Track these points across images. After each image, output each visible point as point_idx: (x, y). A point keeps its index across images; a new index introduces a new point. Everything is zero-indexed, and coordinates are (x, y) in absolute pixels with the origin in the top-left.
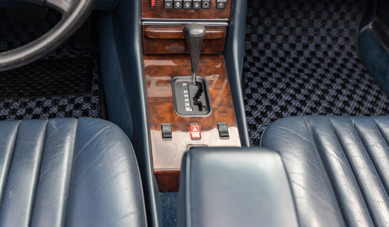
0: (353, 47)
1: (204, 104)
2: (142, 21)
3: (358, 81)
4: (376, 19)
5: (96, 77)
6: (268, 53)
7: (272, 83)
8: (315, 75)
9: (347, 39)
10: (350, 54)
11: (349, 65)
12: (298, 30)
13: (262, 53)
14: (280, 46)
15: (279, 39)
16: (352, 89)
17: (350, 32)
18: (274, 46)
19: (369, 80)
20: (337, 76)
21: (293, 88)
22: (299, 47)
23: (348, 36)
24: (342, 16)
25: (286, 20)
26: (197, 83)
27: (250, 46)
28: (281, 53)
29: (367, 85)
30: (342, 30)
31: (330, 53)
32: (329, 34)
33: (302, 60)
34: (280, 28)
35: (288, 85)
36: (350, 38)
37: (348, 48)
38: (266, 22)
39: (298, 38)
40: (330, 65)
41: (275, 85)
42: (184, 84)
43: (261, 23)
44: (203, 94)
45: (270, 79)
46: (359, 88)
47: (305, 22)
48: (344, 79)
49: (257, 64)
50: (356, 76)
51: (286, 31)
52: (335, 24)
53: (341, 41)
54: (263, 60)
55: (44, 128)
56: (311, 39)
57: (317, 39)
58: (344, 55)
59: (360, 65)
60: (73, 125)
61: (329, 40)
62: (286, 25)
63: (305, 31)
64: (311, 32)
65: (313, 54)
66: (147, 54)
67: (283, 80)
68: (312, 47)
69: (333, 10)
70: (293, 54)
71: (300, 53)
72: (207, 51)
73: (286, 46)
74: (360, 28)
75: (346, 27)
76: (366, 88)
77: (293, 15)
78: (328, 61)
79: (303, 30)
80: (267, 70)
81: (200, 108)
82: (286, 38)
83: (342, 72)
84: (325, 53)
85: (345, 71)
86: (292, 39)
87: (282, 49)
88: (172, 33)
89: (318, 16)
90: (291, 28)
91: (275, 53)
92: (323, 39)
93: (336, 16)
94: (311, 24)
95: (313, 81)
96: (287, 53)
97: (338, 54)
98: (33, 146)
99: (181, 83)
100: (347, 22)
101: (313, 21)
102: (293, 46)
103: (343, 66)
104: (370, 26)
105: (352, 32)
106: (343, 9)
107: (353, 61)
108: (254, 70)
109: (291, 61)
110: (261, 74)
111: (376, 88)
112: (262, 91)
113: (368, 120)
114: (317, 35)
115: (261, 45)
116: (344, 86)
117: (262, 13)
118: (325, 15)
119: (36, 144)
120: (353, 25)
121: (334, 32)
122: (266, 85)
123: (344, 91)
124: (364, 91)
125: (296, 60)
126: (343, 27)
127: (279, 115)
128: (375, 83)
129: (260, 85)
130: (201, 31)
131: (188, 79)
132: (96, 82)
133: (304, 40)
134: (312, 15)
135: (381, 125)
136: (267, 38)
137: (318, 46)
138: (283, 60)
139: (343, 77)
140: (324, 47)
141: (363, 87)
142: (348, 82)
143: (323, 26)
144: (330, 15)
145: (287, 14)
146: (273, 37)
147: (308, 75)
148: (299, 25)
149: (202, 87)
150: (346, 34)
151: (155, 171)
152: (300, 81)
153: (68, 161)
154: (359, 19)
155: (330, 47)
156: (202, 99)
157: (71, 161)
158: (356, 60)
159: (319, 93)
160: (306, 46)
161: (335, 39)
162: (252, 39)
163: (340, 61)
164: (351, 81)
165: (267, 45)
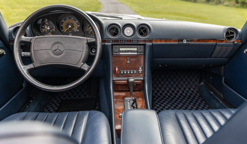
0: (197, 91)
1: (135, 107)
2: (113, 78)
3: (200, 104)
4: (204, 80)
5: (98, 104)
6: (164, 94)
7: (165, 105)
8: (182, 102)
9: (194, 89)
10: (196, 94)
11: (196, 98)
12: (175, 86)
13: (161, 94)
14: (168, 91)
15: (168, 89)
16: (198, 106)
17: (195, 86)
18: (165, 92)
19: (204, 103)
20: (191, 102)
21: (173, 106)
22: (176, 92)
23: (194, 87)
24: (191, 80)
25: (169, 82)
26: (133, 100)
27: (156, 92)
28: (169, 94)
29: (204, 105)
30: (192, 85)
31: (188, 94)
32: (187, 87)
33: (177, 97)
34: (167, 85)
35: (171, 105)
36: (196, 88)
37: (195, 92)
38: (162, 83)
39: (175, 89)
40: (188, 98)
41: (166, 105)
42: (128, 100)
43: (160, 83)
44: (135, 103)
45: (164, 103)
46: (200, 106)
47: (177, 82)
48: (194, 103)
49: (159, 98)
50: (199, 102)
51: (170, 86)
52: (189, 83)
53: (192, 89)
54: (162, 97)
55: (77, 114)
56: (180, 89)
57: (182, 89)
58: (194, 94)
59: (200, 98)
60: (87, 113)
61: (187, 89)
62: (170, 84)
63: (177, 86)
64: (180, 86)
65: (181, 94)
66: (115, 91)
67: (170, 103)
68: (181, 92)
69: (187, 78)
70: (174, 94)
71: (176, 94)
72: (137, 89)
73: (170, 92)
74: (199, 84)
75: (193, 84)
76: (203, 106)
77: (172, 80)
78: (187, 97)
79: (176, 85)
80: (163, 100)
81: (134, 108)
82: (170, 88)
83: (193, 101)
84: (186, 94)
85: (194, 100)
86: (172, 89)
87: (169, 93)
88: (124, 83)
89: (182, 80)
90: (172, 85)
91: (166, 94)
92: (185, 89)
93: (189, 80)
94: (179, 83)
95: (181, 104)
96: (171, 94)
97: (191, 94)
98: (73, 119)
99: (127, 100)
100: (193, 82)
101: (180, 82)
102: (173, 92)
103: (194, 98)
104: (202, 83)
105: (196, 86)
106: (191, 77)
107: (197, 97)
108: (158, 100)
109: (173, 97)
110: (161, 101)
111: (207, 106)
112: (161, 107)
113: (197, 111)
114: (182, 87)
115: (161, 92)
116: (194, 105)
117: (160, 79)
118: (184, 80)
119: (74, 119)
120: (196, 83)
121: (189, 86)
122: (163, 105)
123: (194, 107)
124: (202, 107)
125: (175, 97)
126: (192, 84)
127: (162, 109)
128: (207, 104)
129: (160, 105)
130: (133, 80)
131: (130, 98)
132: (98, 106)
133: (177, 89)
134: (179, 80)
135: (203, 113)
136: (163, 89)
137: (183, 91)
138: (169, 97)
139: (194, 102)
140: (185, 92)
141: (202, 106)
142: (196, 104)
143: (184, 84)
144: (186, 80)
145: (169, 80)
146: (165, 88)
147: (179, 102)
148: (175, 84)
149: (135, 101)
150: (194, 86)
151: (116, 129)
152: (176, 104)
153: (85, 124)
154: (198, 80)
155: (188, 91)
156: (134, 105)
157: (86, 124)
158: (199, 96)
159: (184, 108)
160: (178, 92)
161: (190, 89)
162: (157, 89)
163: (192, 97)
164: (197, 104)
165: (163, 91)
